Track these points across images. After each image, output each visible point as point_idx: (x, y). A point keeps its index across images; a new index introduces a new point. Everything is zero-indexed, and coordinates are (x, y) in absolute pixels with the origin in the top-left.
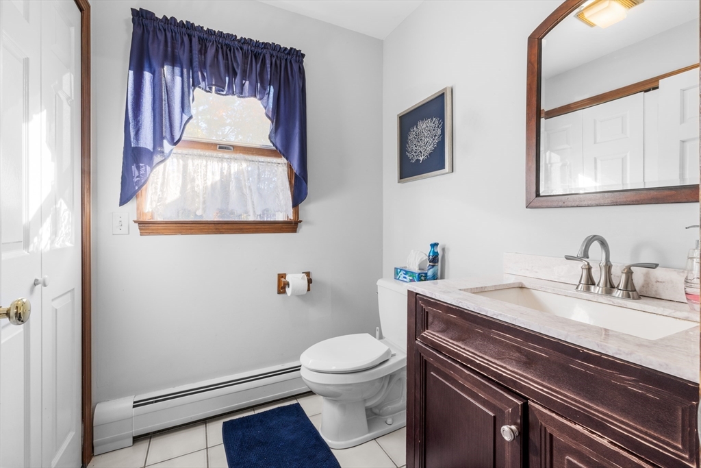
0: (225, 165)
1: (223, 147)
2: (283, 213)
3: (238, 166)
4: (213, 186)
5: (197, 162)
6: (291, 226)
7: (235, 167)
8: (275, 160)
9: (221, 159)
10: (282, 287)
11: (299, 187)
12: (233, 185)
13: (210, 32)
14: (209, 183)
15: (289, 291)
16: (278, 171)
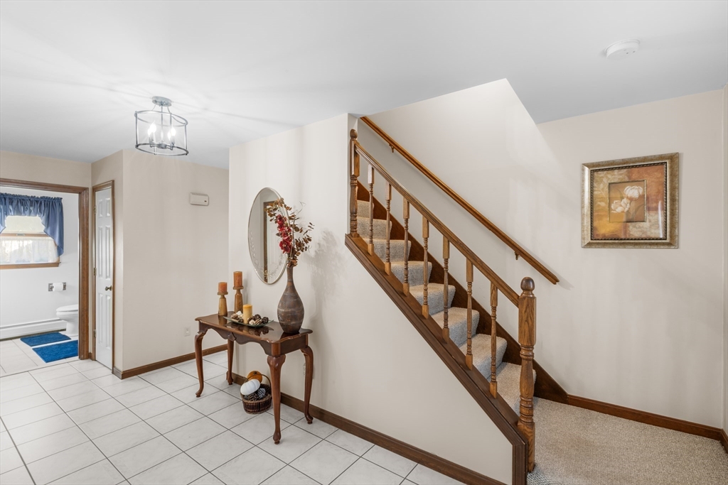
0: (21, 242)
1: (19, 235)
2: (52, 258)
3: (28, 242)
4: (15, 251)
5: (7, 242)
6: (56, 264)
7: (26, 243)
8: (47, 238)
9: (19, 240)
10: (51, 289)
11: (60, 249)
12: (25, 250)
13: (14, 195)
14: (13, 250)
15: (53, 289)
16: (50, 244)
